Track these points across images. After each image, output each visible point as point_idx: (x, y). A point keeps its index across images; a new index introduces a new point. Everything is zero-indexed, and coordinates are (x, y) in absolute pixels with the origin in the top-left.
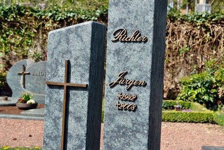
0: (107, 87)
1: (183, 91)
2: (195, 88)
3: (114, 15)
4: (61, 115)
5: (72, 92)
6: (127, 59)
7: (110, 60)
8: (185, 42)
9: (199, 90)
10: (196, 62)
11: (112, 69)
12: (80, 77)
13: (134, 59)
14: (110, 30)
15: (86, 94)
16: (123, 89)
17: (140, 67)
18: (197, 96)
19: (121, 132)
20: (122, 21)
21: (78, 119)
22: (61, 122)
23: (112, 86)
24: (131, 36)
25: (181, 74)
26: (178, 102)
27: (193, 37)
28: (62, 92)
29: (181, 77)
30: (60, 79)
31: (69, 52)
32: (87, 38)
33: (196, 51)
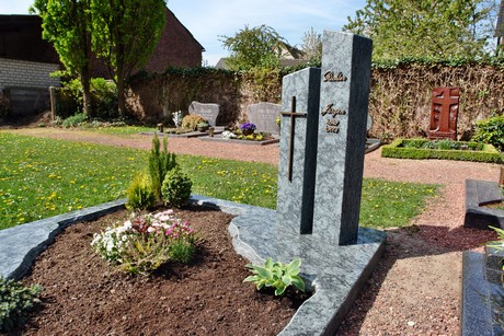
0: (320, 116)
1: (478, 133)
2: (491, 131)
3: (325, 61)
4: (289, 134)
5: (297, 119)
6: (333, 94)
7: (323, 95)
8: (486, 86)
9: (495, 133)
10: (497, 106)
11: (324, 102)
12: (302, 108)
13: (338, 94)
14: (323, 73)
15: (306, 120)
16: (330, 116)
17: (341, 99)
18: (492, 138)
19: (329, 148)
20: (330, 65)
21: (300, 138)
22: (289, 140)
23: (324, 114)
24: (336, 76)
25: (479, 117)
26: (472, 142)
27: (495, 81)
28: (290, 119)
29: (479, 119)
30: (289, 110)
31: (295, 90)
32: (306, 79)
33: (497, 94)
